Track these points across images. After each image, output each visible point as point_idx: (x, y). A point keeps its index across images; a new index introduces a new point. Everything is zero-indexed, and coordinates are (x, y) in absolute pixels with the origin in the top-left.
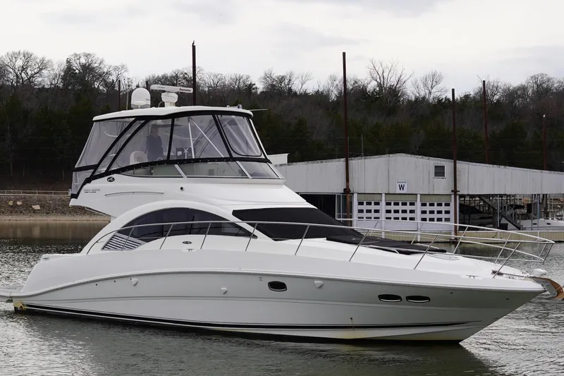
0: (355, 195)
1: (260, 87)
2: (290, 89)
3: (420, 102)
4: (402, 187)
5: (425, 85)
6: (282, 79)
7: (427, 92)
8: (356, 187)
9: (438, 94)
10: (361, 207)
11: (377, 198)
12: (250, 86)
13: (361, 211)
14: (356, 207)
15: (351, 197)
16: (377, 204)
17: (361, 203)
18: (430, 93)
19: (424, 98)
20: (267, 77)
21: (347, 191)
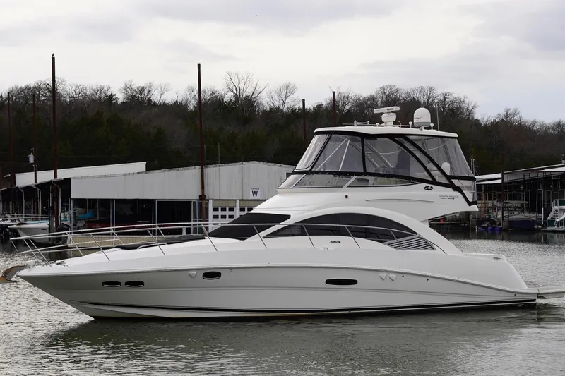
0: (211, 201)
1: (121, 97)
2: (149, 100)
3: (274, 112)
4: (255, 194)
5: (280, 96)
6: (142, 90)
7: (282, 102)
8: (211, 193)
9: (292, 104)
10: (216, 213)
11: (231, 204)
12: (111, 98)
13: (216, 217)
14: (211, 213)
15: (207, 204)
16: (231, 209)
17: (216, 209)
18: (284, 103)
19: (278, 108)
20: (127, 87)
21: (202, 197)
